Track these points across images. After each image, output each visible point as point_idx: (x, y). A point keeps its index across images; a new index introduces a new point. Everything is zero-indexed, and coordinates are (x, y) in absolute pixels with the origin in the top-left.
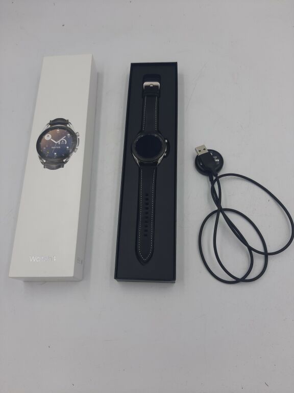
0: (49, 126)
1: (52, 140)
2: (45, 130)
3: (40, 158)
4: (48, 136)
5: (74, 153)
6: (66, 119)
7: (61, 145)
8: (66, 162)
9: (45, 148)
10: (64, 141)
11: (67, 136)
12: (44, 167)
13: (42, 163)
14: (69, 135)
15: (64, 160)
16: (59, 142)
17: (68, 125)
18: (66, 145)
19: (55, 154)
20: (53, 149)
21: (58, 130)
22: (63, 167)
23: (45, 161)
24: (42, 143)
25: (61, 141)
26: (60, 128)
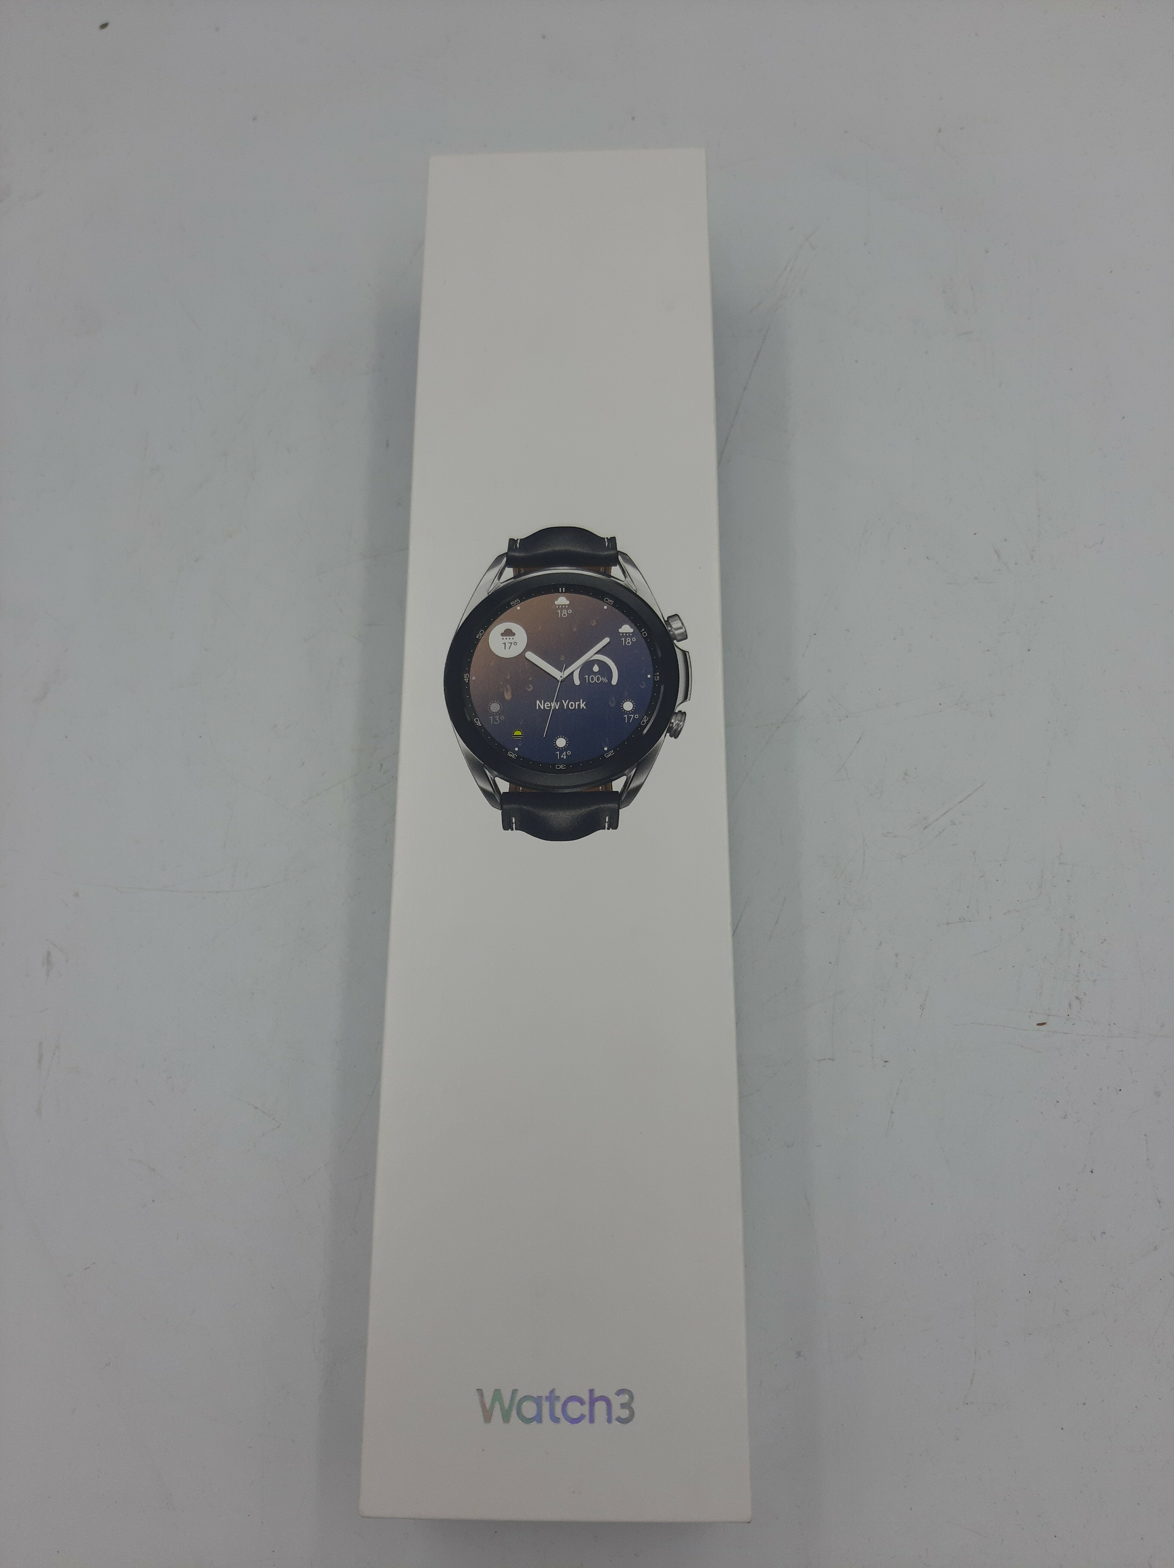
0: (509, 573)
1: (530, 655)
2: (482, 596)
3: (477, 769)
4: (508, 633)
5: (667, 742)
6: (602, 531)
7: (585, 690)
8: (630, 793)
9: (495, 707)
10: (605, 670)
11: (616, 637)
12: (507, 826)
13: (492, 796)
14: (626, 629)
15: (618, 785)
16: (575, 667)
17: (616, 571)
18: (620, 692)
19: (561, 742)
20: (546, 712)
21: (562, 600)
22: (614, 825)
23: (504, 786)
24: (475, 676)
25: (586, 668)
26: (572, 586)
